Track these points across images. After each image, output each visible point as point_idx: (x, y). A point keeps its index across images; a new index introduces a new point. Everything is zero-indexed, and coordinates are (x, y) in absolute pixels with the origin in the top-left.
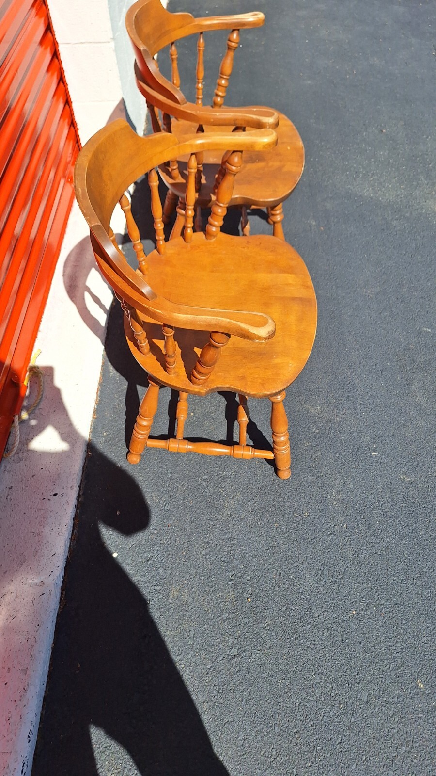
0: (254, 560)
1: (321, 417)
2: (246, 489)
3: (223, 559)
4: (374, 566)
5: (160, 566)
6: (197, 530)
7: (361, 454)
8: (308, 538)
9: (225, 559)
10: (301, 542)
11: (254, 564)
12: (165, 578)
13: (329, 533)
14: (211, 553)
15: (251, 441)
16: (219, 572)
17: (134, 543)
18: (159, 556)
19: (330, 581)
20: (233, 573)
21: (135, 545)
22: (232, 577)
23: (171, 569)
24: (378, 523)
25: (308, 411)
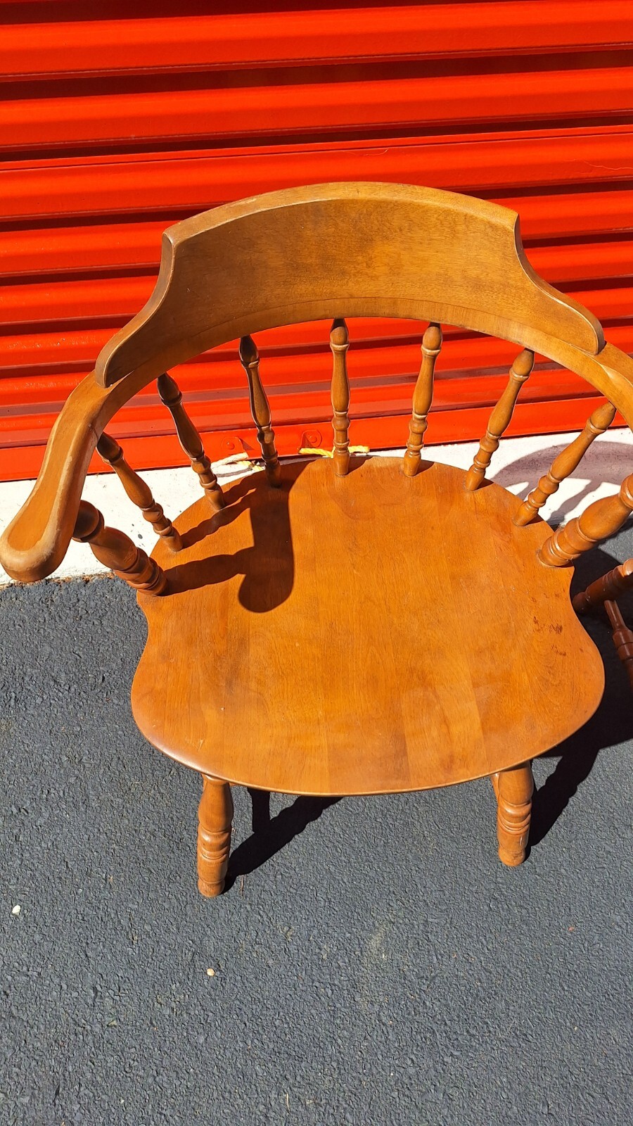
0: (49, 844)
1: (361, 963)
2: (178, 814)
3: (52, 790)
4: (33, 1088)
5: (45, 698)
6: (101, 743)
7: (281, 1064)
8: (87, 944)
9: (53, 795)
10: (81, 930)
11: (43, 845)
12: (26, 709)
13: (99, 988)
14: (62, 772)
15: (278, 812)
16: (31, 787)
17: (83, 657)
18: (61, 694)
19: (8, 992)
20: (29, 811)
21: (78, 658)
22: (22, 810)
23: (39, 715)
24: (122, 1101)
25: (371, 931)
